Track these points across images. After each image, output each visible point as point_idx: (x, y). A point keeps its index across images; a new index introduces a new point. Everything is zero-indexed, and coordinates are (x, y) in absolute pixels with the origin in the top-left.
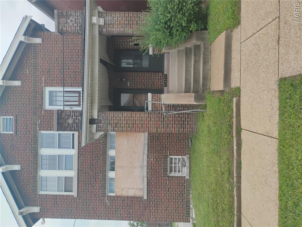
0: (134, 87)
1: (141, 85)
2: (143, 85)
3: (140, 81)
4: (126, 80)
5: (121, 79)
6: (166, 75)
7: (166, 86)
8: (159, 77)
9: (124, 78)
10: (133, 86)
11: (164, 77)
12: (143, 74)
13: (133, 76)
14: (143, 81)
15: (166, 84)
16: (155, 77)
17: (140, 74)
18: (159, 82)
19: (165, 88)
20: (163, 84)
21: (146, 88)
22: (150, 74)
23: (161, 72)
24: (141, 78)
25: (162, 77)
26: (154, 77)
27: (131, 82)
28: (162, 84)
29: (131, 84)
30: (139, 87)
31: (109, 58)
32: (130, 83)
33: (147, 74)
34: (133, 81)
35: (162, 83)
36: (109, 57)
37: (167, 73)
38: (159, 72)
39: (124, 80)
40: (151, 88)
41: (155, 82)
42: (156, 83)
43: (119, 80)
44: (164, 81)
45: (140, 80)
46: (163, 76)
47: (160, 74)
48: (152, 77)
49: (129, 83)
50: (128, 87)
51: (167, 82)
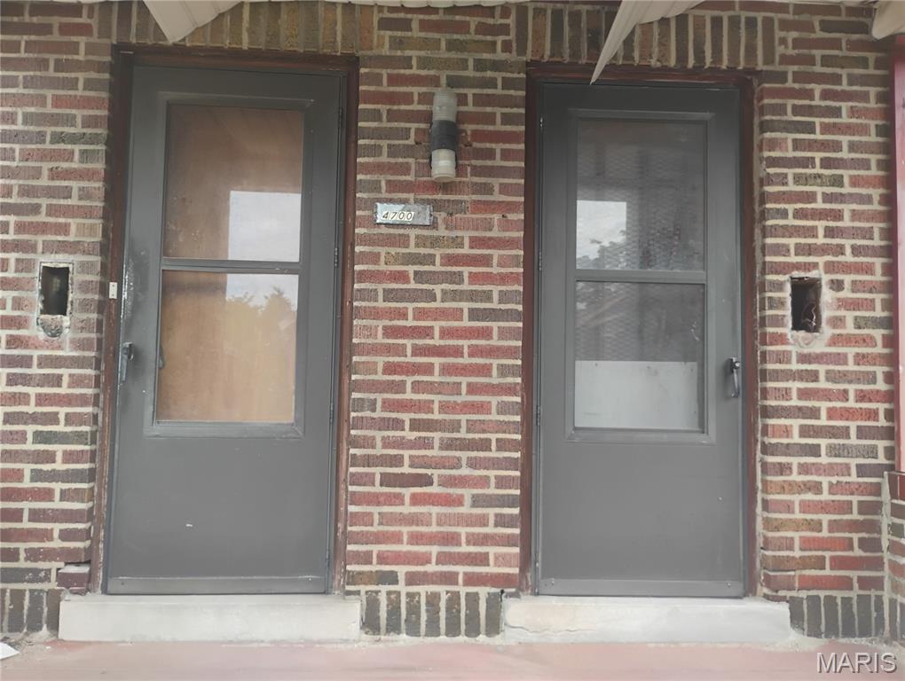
0: (364, 276)
1: (389, 350)
2: (390, 368)
3: (427, 332)
4: (445, 186)
5: (450, 136)
6: (494, 626)
7: (370, 623)
8: (473, 540)
9: (459, 169)
10: (375, 258)
11: (473, 599)
12: (504, 370)
13: (486, 261)
14: (428, 369)
15: (393, 627)
16: (477, 501)
17: (505, 335)
18: (416, 539)
19: (354, 610)
20: (402, 588)
21: (360, 405)
22: (502, 444)
23: (526, 560)
24: (457, 352)
25: (471, 580)
26: (467, 493)
27: (421, 241)
28: (391, 578)
29: (403, 239)
30: (367, 331)
31: (664, 21)
32: (413, 233)
33: (502, 412)
34: (430, 259)
35: (412, 579)
36: (682, 19)
37: (508, 632)
38: (526, 541)
39: (443, 163)
40: (355, 461)
41: (416, 500)
42: (407, 509)
43: (443, 107)
44: (433, 600)
45: (445, 333)
46: (483, 592)
47: (503, 559)
48: (473, 464)
49: (407, 217)
50: (370, 204)
51: (413, 630)
